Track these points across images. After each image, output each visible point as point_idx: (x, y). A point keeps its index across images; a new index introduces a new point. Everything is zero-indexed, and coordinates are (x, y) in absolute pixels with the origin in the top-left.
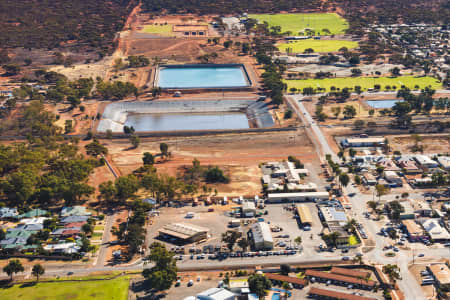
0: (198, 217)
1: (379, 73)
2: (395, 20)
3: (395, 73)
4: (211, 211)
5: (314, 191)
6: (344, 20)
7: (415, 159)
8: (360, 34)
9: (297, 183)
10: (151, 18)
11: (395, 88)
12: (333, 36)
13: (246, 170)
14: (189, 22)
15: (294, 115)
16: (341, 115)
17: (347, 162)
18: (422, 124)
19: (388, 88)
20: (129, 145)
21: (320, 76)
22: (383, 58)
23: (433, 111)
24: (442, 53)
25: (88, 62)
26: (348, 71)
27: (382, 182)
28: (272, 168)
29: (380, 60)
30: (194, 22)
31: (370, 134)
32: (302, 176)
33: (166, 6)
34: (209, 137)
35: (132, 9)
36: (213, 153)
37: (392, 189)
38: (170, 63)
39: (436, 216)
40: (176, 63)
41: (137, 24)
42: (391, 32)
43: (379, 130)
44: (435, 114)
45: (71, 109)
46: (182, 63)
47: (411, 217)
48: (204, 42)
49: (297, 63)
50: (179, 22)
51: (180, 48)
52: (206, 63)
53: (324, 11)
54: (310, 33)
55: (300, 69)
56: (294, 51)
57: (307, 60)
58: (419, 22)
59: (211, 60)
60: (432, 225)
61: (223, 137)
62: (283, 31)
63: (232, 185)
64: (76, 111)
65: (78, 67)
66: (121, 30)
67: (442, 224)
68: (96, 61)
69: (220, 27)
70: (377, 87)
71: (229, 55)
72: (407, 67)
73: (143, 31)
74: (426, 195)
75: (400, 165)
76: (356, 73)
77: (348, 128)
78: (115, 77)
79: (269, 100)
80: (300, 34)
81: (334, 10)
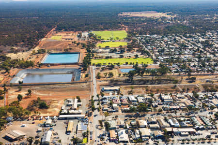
0: (27, 126)
1: (130, 57)
2: (146, 33)
3: (137, 56)
4: (33, 123)
5: (80, 114)
6: (127, 34)
7: (128, 98)
8: (130, 40)
9: (75, 109)
10: (57, 33)
11: (134, 63)
12: (120, 40)
13: (58, 103)
14: (69, 34)
15: (89, 76)
16: (108, 76)
17: (100, 99)
18: (138, 80)
19: (131, 63)
20: (18, 90)
21: (107, 58)
22: (134, 50)
23: (145, 74)
24: (158, 48)
25: (23, 51)
26: (118, 56)
27: (110, 110)
28: (69, 101)
29: (133, 51)
30: (71, 34)
31: (115, 85)
32: (78, 106)
33: (64, 28)
34: (51, 86)
35: (51, 29)
36: (49, 93)
37: (114, 113)
38: (54, 52)
39: (126, 128)
40: (56, 52)
41: (51, 35)
42: (142, 38)
43: (119, 83)
44: (145, 75)
45: (6, 72)
46: (58, 52)
47: (114, 129)
48: (70, 43)
49: (101, 52)
50: (65, 34)
51: (61, 45)
52: (67, 52)
53: (121, 30)
54: (111, 39)
55: (101, 55)
56: (102, 47)
57: (105, 51)
58: (154, 34)
59: (69, 50)
60: (122, 133)
61: (57, 86)
62: (102, 38)
63: (49, 110)
64: (7, 73)
65: (19, 53)
66: (43, 38)
67: (127, 132)
68: (27, 51)
69: (80, 36)
70: (127, 63)
71: (77, 49)
72: (142, 54)
73: (51, 38)
74: (126, 116)
75: (121, 101)
76: (122, 57)
77: (107, 82)
78: (30, 58)
79: (82, 69)
80: (108, 39)
81: (125, 29)
